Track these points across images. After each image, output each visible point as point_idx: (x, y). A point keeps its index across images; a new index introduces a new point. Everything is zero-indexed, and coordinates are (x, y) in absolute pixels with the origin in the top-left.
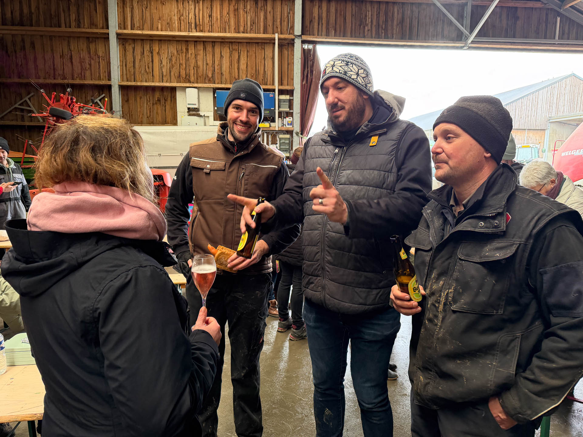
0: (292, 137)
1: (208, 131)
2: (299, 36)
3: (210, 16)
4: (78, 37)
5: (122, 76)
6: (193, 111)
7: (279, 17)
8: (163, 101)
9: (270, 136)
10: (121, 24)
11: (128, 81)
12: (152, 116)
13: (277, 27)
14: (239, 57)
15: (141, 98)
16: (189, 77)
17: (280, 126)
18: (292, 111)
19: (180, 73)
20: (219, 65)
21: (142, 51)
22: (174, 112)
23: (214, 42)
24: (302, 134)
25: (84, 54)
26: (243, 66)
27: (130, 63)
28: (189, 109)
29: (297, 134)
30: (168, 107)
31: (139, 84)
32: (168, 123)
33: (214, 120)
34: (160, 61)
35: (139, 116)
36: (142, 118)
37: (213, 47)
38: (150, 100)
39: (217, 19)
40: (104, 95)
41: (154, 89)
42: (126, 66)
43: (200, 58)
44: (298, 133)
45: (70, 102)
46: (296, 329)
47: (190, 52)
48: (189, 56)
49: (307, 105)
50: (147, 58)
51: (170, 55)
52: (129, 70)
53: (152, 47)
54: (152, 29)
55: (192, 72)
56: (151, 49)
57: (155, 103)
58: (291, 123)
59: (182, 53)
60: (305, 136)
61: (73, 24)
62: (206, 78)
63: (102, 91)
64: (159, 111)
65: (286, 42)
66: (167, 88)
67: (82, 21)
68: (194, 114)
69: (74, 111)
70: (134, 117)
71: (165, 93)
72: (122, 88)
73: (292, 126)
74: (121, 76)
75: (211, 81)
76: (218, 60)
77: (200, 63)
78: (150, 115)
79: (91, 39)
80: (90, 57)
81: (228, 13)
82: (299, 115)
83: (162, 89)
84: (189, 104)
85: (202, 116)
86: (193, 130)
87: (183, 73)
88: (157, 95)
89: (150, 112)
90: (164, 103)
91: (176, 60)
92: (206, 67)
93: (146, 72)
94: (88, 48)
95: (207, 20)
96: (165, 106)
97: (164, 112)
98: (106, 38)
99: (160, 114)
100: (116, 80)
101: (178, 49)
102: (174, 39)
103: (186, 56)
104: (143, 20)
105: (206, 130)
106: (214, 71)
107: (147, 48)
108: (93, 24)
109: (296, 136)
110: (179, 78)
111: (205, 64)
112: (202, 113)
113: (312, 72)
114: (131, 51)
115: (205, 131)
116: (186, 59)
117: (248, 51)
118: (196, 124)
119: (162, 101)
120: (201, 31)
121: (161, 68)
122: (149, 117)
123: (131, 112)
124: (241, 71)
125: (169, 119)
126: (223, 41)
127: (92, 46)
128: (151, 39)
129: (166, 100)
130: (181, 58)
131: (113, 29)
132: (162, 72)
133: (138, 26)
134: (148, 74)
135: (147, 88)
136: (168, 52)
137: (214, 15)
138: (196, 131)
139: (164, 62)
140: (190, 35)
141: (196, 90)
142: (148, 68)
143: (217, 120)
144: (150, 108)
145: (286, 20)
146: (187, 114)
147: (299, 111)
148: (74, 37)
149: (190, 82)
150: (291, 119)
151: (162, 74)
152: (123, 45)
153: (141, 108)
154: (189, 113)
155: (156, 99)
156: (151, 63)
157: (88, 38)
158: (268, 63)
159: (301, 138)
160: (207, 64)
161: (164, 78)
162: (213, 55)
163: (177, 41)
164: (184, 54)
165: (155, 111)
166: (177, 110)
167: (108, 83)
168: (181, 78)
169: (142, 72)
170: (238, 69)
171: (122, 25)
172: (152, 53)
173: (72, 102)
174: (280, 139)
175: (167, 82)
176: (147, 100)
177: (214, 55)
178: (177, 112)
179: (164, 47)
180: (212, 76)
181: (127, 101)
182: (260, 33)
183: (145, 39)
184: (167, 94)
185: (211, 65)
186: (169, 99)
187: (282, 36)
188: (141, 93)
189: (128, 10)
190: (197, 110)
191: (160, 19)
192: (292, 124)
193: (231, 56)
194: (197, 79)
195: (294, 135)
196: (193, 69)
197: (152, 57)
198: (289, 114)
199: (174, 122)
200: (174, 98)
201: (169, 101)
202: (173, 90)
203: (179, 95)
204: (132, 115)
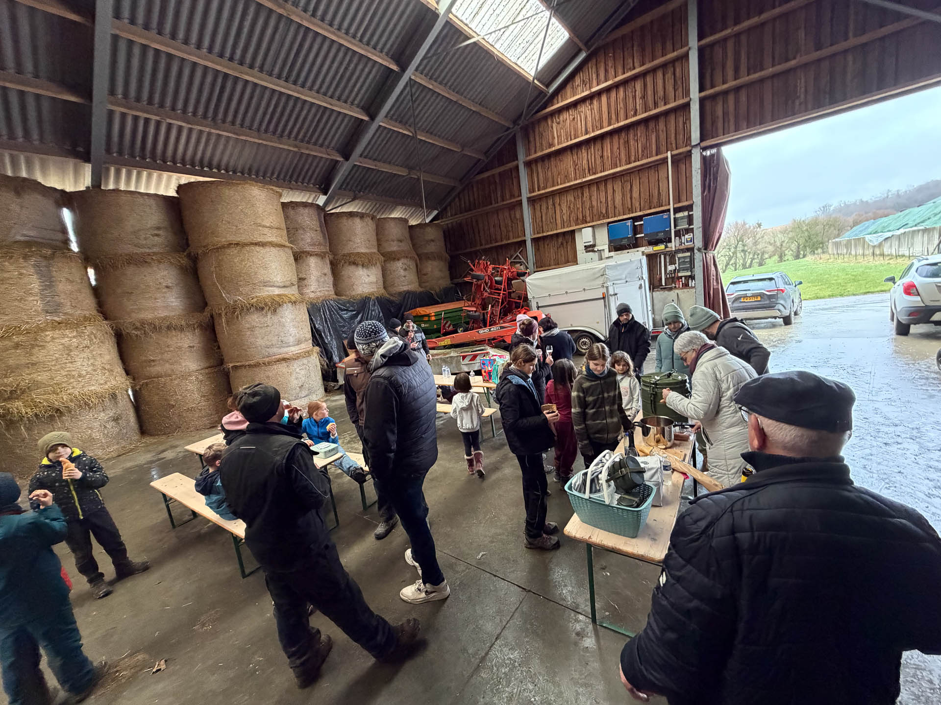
0: (694, 254)
2: (696, 145)
3: (602, 157)
4: (503, 208)
7: (673, 131)
9: (667, 257)
10: (530, 189)
11: (538, 233)
12: (557, 259)
13: (671, 144)
14: (631, 186)
15: (548, 245)
16: (586, 218)
17: (677, 245)
18: (691, 227)
19: (577, 216)
20: (612, 199)
21: (547, 206)
22: (574, 251)
23: (605, 180)
25: (508, 220)
26: (636, 194)
27: (538, 218)
28: (585, 246)
29: (699, 250)
30: (569, 248)
31: (545, 234)
32: (570, 262)
33: (610, 252)
34: (561, 210)
35: (548, 260)
36: (550, 261)
37: (606, 184)
38: (555, 245)
39: (608, 158)
40: (521, 249)
41: (557, 235)
42: (536, 221)
43: (594, 198)
44: (701, 249)
45: (485, 266)
47: (585, 195)
48: (585, 199)
49: (710, 218)
50: (551, 211)
51: (569, 203)
52: (538, 224)
53: (554, 200)
54: (553, 186)
55: (588, 213)
56: (554, 202)
57: (559, 247)
59: (579, 198)
60: (711, 250)
61: (499, 199)
62: (600, 215)
63: (520, 246)
64: (562, 252)
65: (682, 156)
66: (568, 232)
67: (505, 196)
69: (488, 271)
70: (544, 262)
71: (567, 237)
72: (535, 241)
73: (692, 243)
74: (533, 231)
75: (605, 217)
76: (611, 195)
77: (594, 203)
79: (511, 208)
80: (512, 222)
81: (619, 148)
82: (701, 229)
83: (564, 233)
84: (586, 243)
85: (596, 251)
87: (580, 217)
88: (560, 240)
89: (556, 255)
91: (574, 206)
92: (600, 205)
94: (510, 215)
95: (598, 161)
97: (566, 253)
98: (520, 203)
99: (563, 257)
100: (528, 237)
101: (575, 196)
102: (571, 188)
104: (546, 180)
106: (608, 206)
107: (550, 202)
108: (512, 196)
109: (698, 253)
110: (577, 222)
111: (599, 202)
112: (596, 249)
113: (716, 179)
114: (539, 208)
116: (582, 203)
117: (640, 179)
118: (592, 259)
119: (565, 244)
120: (595, 174)
121: (562, 216)
122: (555, 260)
123: (542, 258)
124: (634, 200)
125: (570, 259)
126: (614, 177)
127: (512, 213)
128: (553, 194)
129: (567, 243)
130: (578, 203)
131: (525, 195)
132: (563, 219)
133: (543, 186)
134: (552, 224)
135: (552, 236)
136: (567, 201)
137: (605, 154)
139: (564, 211)
140: (584, 180)
141: (590, 229)
142: (552, 218)
143: (612, 251)
144: (556, 252)
145: (682, 133)
146: (585, 251)
147: (701, 225)
148: (501, 210)
149: (586, 222)
150: (692, 236)
151: (563, 221)
152: (533, 205)
153: (548, 253)
154: (587, 250)
155: (560, 244)
156: (554, 214)
157: (509, 207)
158: (663, 185)
159: (705, 254)
160: (601, 202)
161: (565, 225)
162: (606, 193)
163: (574, 189)
164: (581, 199)
165: (559, 254)
166: (576, 249)
167: (523, 239)
168: (579, 221)
169: (548, 223)
170: (631, 198)
171: (532, 190)
172: (554, 205)
174: (679, 258)
175: (567, 227)
176: (553, 246)
178: (576, 251)
179: (564, 198)
180: (606, 212)
181: (539, 249)
182: (652, 156)
183: (549, 196)
184: (569, 237)
185: (605, 201)
186: (570, 241)
187: (675, 152)
188: (548, 241)
189: (535, 175)
190: (594, 246)
191: (559, 174)
192: (692, 240)
193: (623, 187)
194: (593, 218)
195: (696, 251)
196: (589, 209)
197: (555, 208)
198: (689, 231)
199: (575, 261)
200: (574, 239)
201: (570, 243)
202: (573, 232)
203: (577, 236)
204: (542, 260)
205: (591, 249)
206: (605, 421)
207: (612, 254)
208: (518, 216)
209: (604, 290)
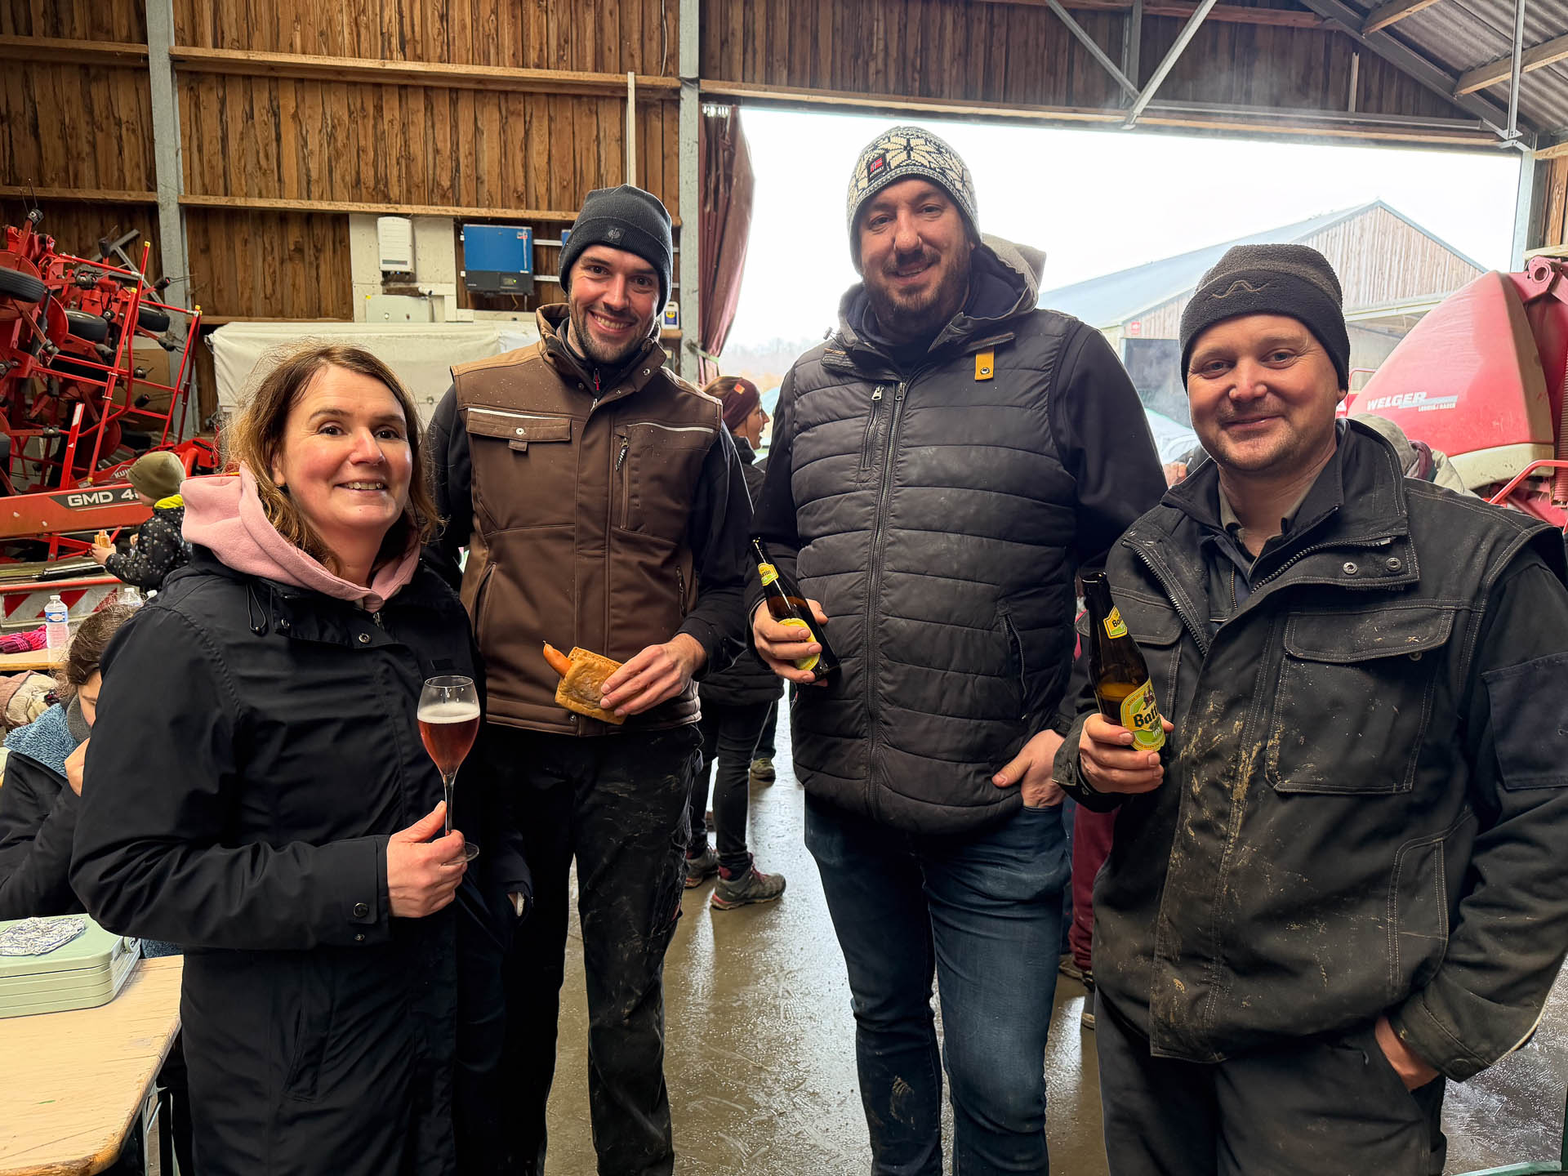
0: (678, 355)
1: (443, 338)
2: (692, 81)
3: (444, 17)
4: (55, 63)
5: (189, 178)
6: (398, 282)
7: (636, 26)
8: (312, 252)
10: (183, 30)
11: (206, 193)
12: (279, 296)
13: (632, 56)
14: (527, 133)
15: (246, 242)
16: (386, 185)
19: (358, 173)
20: (470, 154)
21: (247, 108)
22: (344, 285)
23: (456, 89)
24: (704, 348)
25: (74, 112)
26: (538, 160)
27: (211, 142)
28: (385, 274)
29: (692, 347)
30: (325, 269)
31: (240, 202)
32: (327, 315)
33: (459, 307)
34: (300, 138)
35: (242, 294)
36: (250, 298)
37: (454, 103)
38: (273, 249)
39: (464, 27)
40: (135, 232)
41: (282, 216)
42: (200, 150)
43: (417, 130)
44: (695, 346)
45: (37, 249)
46: (729, 879)
47: (387, 116)
48: (386, 127)
49: (716, 270)
50: (262, 130)
51: (329, 122)
52: (210, 161)
53: (277, 98)
54: (275, 48)
55: (395, 172)
56: (275, 103)
57: (286, 257)
58: (675, 318)
59: (364, 117)
60: (713, 353)
62: (433, 190)
63: (131, 221)
64: (301, 281)
65: (659, 96)
66: (322, 215)
67: (65, 17)
68: (400, 289)
69: (51, 277)
70: (226, 299)
71: (318, 231)
72: (191, 213)
73: (676, 327)
74: (185, 178)
75: (448, 198)
76: (469, 140)
77: (416, 148)
78: (274, 291)
79: (93, 72)
80: (92, 122)
81: (495, 12)
82: (696, 296)
83: (309, 217)
84: (385, 262)
85: (424, 295)
86: (401, 334)
87: (368, 174)
88: (294, 235)
89: (274, 283)
90: (313, 258)
91: (348, 138)
92: (435, 159)
93: (260, 169)
94: (87, 98)
95: (434, 26)
96: (318, 267)
97: (314, 283)
98: (140, 68)
99: (302, 290)
100: (170, 194)
101: (352, 107)
102: (341, 78)
103: (375, 127)
104: (249, 20)
105: (439, 334)
106: (458, 170)
107: (262, 100)
109: (690, 355)
110: (356, 188)
111: (430, 150)
112: (423, 288)
113: (729, 179)
114: (216, 107)
115: (437, 337)
116: (375, 135)
117: (550, 119)
118: (408, 317)
119: (309, 252)
120: (419, 58)
121: (304, 158)
122: (271, 296)
123: (219, 283)
124: (532, 174)
125: (329, 302)
126: (481, 89)
127: (98, 92)
128: (274, 75)
129: (318, 250)
130: (361, 133)
131: (161, 45)
132: (308, 170)
133: (235, 38)
134: (264, 174)
135: (263, 215)
136: (324, 113)
137: (455, 14)
138: (409, 337)
139: (313, 142)
140: (386, 67)
141: (406, 223)
142: (267, 157)
143: (466, 307)
144: (274, 272)
145: (656, 36)
146: (380, 288)
148: (42, 64)
149: (387, 199)
150: (676, 309)
151: (308, 176)
152: (192, 89)
153: (245, 271)
154: (387, 287)
155: (292, 247)
156: (274, 144)
157: (85, 67)
158: (610, 153)
159: (704, 359)
160: (437, 151)
161: (313, 189)
162: (455, 127)
163: (349, 83)
164: (371, 122)
165: (288, 281)
166: (350, 278)
167: (147, 197)
168: (364, 190)
169: (249, 168)
170: (525, 166)
171: (188, 32)
172: (276, 115)
173: (44, 250)
175: (321, 198)
176: (265, 249)
177: (457, 126)
178: (351, 285)
179: (312, 99)
180: (452, 186)
181: (206, 250)
182: (584, 70)
183: (256, 76)
184: (323, 232)
185: (448, 153)
186: (329, 246)
187: (647, 80)
188: (244, 230)
190: (412, 277)
191: (298, 20)
193: (503, 130)
194: (409, 191)
195: (684, 350)
196: (398, 163)
197: (278, 126)
199: (343, 310)
200: (343, 247)
201: (328, 253)
202: (340, 220)
203: (357, 237)
204: (220, 291)
205: (401, 284)
208: (124, 108)
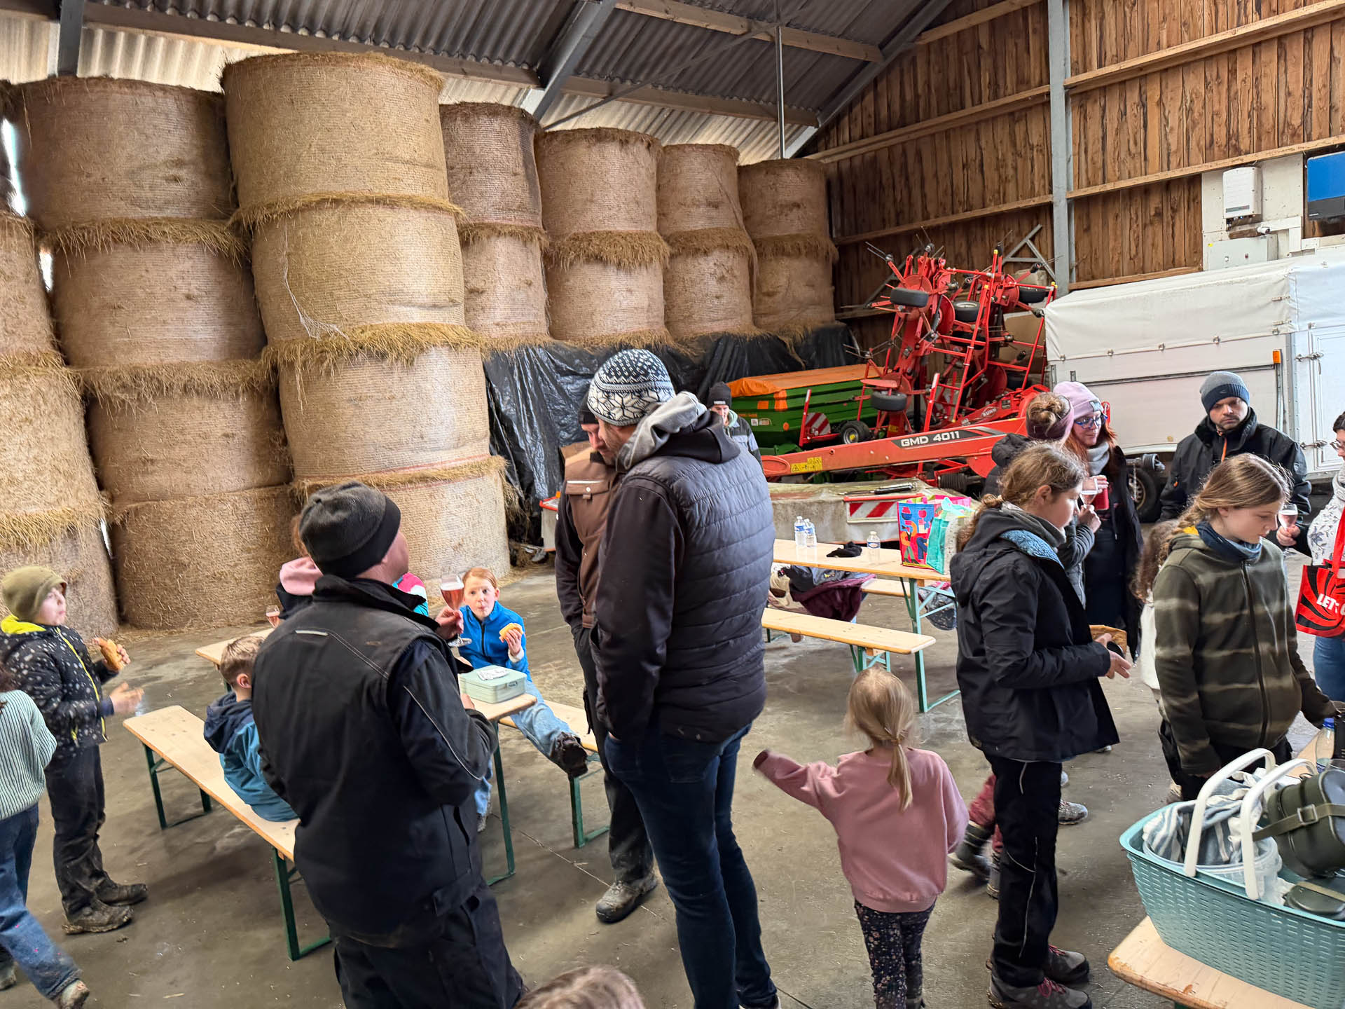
4: (991, 119)
5: (1078, 175)
6: (1241, 226)
8: (1169, 214)
10: (1077, 62)
11: (1089, 185)
12: (1140, 255)
15: (1117, 216)
16: (1237, 140)
19: (1212, 135)
20: (1324, 86)
21: (1122, 108)
22: (1195, 235)
23: (1310, 29)
25: (1005, 149)
27: (1094, 143)
28: (1229, 221)
30: (1179, 226)
31: (1109, 187)
33: (1304, 237)
34: (1163, 119)
35: (1113, 259)
36: (1118, 261)
37: (1308, 42)
38: (1137, 218)
40: (1039, 227)
41: (1146, 190)
42: (1086, 152)
43: (1267, 84)
45: (933, 269)
47: (1240, 75)
48: (1239, 87)
50: (1132, 122)
51: (1188, 98)
52: (1092, 159)
53: (1145, 92)
54: (1145, 52)
55: (1246, 125)
56: (1144, 96)
57: (1148, 222)
59: (1219, 84)
61: (986, 93)
62: (1284, 132)
63: (1037, 218)
64: (1159, 240)
66: (1179, 180)
67: (1001, 83)
68: (1241, 232)
70: (1101, 264)
71: (1174, 195)
72: (1075, 204)
74: (1075, 177)
75: (1299, 136)
76: (1323, 72)
77: (1268, 98)
78: (1137, 254)
79: (1017, 115)
80: (1016, 152)
83: (1168, 185)
84: (1228, 210)
85: (1261, 234)
87: (1221, 135)
88: (1155, 202)
89: (1137, 246)
90: (1170, 219)
91: (1204, 107)
92: (1286, 102)
93: (1130, 154)
94: (1012, 135)
96: (1173, 225)
97: (1171, 240)
98: (1044, 103)
99: (1160, 248)
100: (1061, 193)
101: (1209, 78)
102: (1198, 57)
103: (1229, 89)
104: (1125, 35)
106: (1310, 106)
107: (1133, 97)
108: (1022, 83)
110: (1209, 150)
111: (1282, 95)
112: (1261, 228)
114: (1098, 116)
116: (1229, 97)
118: (1247, 257)
120: (1276, 12)
121: (1166, 135)
122: (1135, 256)
123: (1096, 254)
125: (1180, 256)
127: (1020, 129)
128: (1141, 75)
129: (1174, 211)
130: (1216, 99)
131: (1060, 77)
132: (1169, 145)
133: (1115, 53)
134: (1133, 158)
135: (1131, 191)
136: (1184, 92)
139: (1173, 122)
140: (1238, 33)
141: (1250, 171)
142: (1136, 144)
143: (1312, 236)
144: (1138, 237)
146: (1226, 234)
148: (986, 121)
149: (1238, 152)
151: (1168, 149)
152: (1081, 106)
153: (1115, 240)
154: (1231, 232)
155: (1153, 213)
156: (1142, 131)
157: (1012, 114)
160: (1289, 94)
161: (1171, 159)
162: (1308, 66)
163: (1206, 59)
164: (1226, 86)
165: (1149, 241)
166: (1201, 230)
167: (1046, 199)
168: (1216, 149)
169: (1122, 156)
171: (1081, 64)
172: (1144, 106)
175: (1179, 165)
176: (1131, 219)
177: (1311, 65)
178: (1201, 235)
179: (1174, 83)
180: (1303, 123)
181: (1088, 230)
183: (1129, 80)
184: (1181, 196)
185: (1301, 92)
186: (1184, 205)
188: (1117, 207)
189: (1093, 25)
190: (1257, 219)
191: (1164, 19)
194: (1259, 139)
196: (1249, 116)
197: (1145, 115)
199: (1194, 261)
200: (1195, 202)
201: (1183, 212)
202: (1194, 181)
203: (1208, 192)
204: (1096, 259)
205: (1246, 228)
206: (1257, 686)
207: (1313, 242)
208: (1035, 140)
209: (1280, 344)
